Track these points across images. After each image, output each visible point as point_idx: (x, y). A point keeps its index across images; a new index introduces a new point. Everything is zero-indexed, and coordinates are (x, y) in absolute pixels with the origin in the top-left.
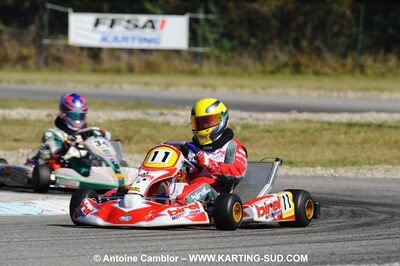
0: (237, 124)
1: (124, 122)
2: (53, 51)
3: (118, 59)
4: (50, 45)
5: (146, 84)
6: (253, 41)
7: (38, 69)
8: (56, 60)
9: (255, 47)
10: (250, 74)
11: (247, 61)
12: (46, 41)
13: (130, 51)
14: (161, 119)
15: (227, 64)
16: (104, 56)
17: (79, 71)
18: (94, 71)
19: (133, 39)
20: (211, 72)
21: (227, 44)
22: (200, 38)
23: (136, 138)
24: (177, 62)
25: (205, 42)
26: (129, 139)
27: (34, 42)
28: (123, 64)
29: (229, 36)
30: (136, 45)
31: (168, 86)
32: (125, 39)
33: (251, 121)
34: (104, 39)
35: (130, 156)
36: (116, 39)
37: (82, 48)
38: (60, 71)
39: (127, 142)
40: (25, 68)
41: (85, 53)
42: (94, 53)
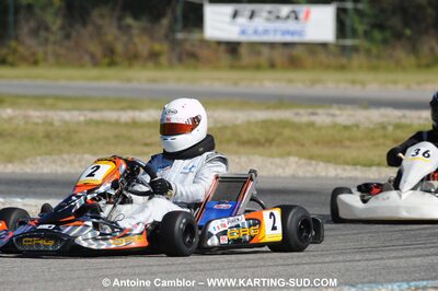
0: (389, 124)
1: (265, 124)
2: (188, 47)
3: (259, 54)
4: (185, 40)
5: (290, 81)
6: (408, 32)
7: (171, 65)
8: (190, 56)
9: (409, 38)
10: (404, 69)
11: (400, 53)
12: (180, 36)
13: (272, 45)
14: (305, 119)
15: (378, 57)
16: (243, 51)
17: (216, 68)
18: (232, 67)
19: (275, 31)
20: (360, 67)
21: (377, 35)
22: (348, 30)
23: (278, 140)
24: (323, 57)
25: (354, 34)
26: (270, 142)
27: (167, 36)
28: (263, 60)
29: (381, 27)
30: (279, 38)
31: (314, 82)
32: (266, 32)
33: (404, 121)
34: (243, 32)
35: (271, 160)
36: (256, 32)
37: (219, 43)
38: (195, 68)
39: (267, 144)
40: (158, 65)
41: (222, 48)
42: (232, 48)
